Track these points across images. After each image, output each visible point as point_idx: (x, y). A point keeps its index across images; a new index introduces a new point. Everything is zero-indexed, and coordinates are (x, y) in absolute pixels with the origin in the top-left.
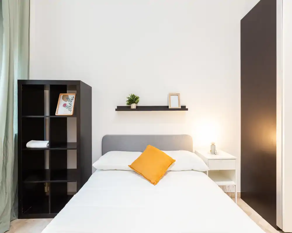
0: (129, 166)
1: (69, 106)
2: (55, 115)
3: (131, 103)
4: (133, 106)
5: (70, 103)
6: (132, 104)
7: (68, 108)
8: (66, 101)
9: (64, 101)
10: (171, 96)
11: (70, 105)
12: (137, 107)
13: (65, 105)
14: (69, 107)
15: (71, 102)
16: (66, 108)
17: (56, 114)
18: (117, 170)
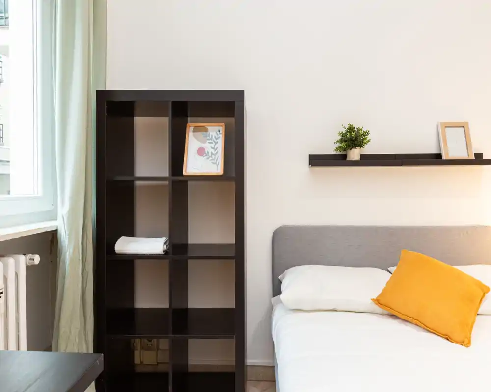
0: (372, 299)
1: (212, 153)
2: (182, 175)
3: (349, 146)
4: (355, 154)
5: (212, 145)
6: (353, 150)
7: (210, 158)
8: (204, 142)
9: (198, 140)
10: (447, 129)
11: (213, 151)
12: (363, 156)
13: (201, 152)
14: (213, 156)
15: (216, 143)
16: (203, 158)
17: (184, 174)
18: (336, 311)
